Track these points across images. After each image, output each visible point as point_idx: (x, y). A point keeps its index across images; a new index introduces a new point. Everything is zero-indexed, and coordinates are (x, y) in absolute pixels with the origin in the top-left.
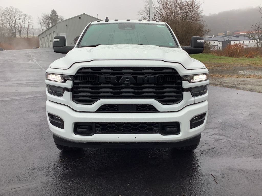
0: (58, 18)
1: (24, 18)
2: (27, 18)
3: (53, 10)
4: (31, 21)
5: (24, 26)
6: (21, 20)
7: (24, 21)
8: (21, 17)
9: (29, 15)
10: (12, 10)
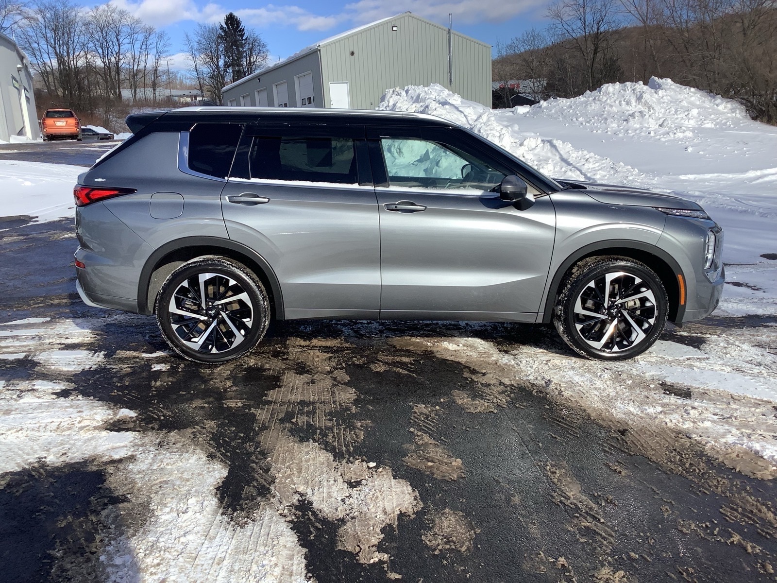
0: (244, 38)
1: (146, 38)
2: (153, 39)
3: (231, 15)
4: (166, 49)
5: (146, 62)
6: (137, 45)
7: (144, 47)
8: (137, 35)
9: (157, 29)
10: (109, 14)
